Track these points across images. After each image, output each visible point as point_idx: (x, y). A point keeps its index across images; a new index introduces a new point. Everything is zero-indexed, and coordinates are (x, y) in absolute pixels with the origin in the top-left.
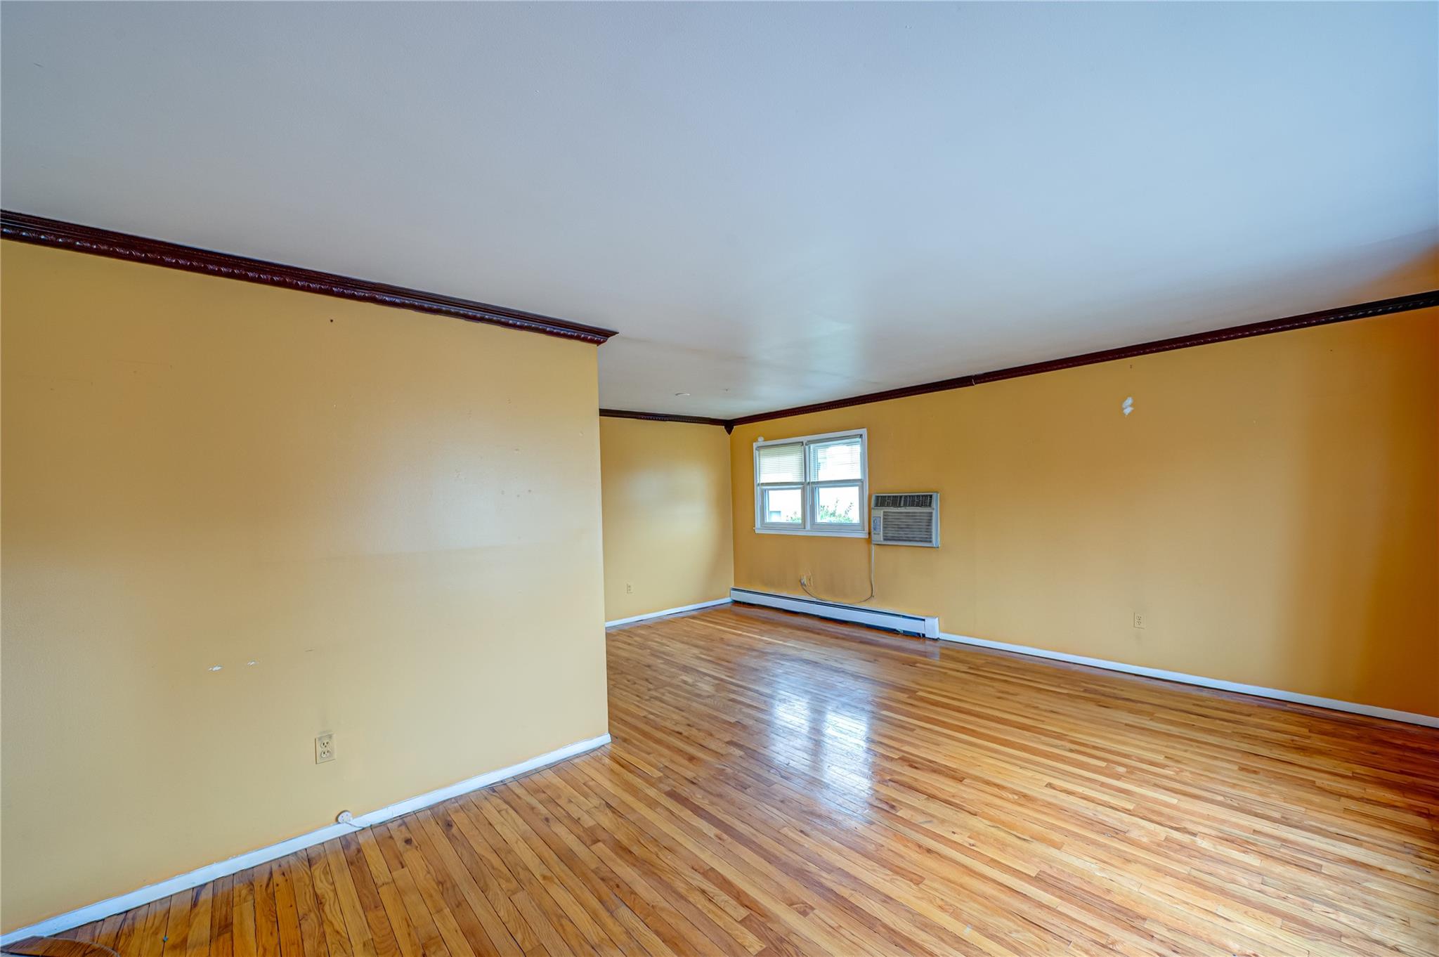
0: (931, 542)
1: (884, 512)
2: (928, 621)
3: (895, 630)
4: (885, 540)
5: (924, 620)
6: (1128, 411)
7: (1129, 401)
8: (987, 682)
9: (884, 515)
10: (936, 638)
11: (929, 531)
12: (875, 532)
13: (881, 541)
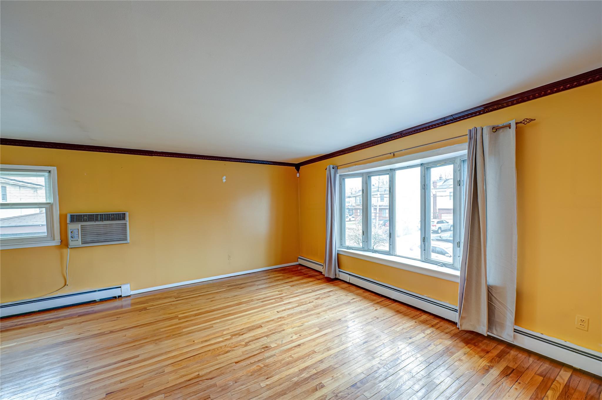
0: (126, 240)
1: (81, 225)
2: (123, 287)
3: (95, 301)
4: (82, 244)
5: (120, 287)
6: (224, 181)
7: (224, 177)
8: (194, 299)
9: (81, 228)
10: (130, 295)
11: (125, 234)
12: (73, 239)
13: (80, 245)
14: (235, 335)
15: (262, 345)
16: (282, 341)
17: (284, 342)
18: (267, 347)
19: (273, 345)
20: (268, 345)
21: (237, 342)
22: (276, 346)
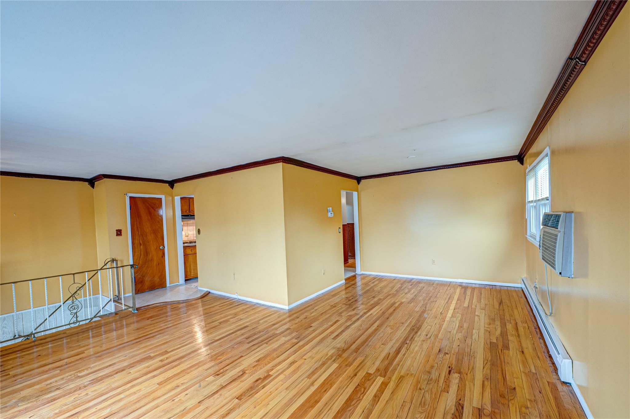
1: (543, 231)
9: (543, 234)
14: (265, 378)
15: (224, 375)
16: (201, 385)
17: (198, 385)
18: (218, 375)
19: (211, 378)
20: (217, 377)
21: (256, 371)
22: (206, 379)
